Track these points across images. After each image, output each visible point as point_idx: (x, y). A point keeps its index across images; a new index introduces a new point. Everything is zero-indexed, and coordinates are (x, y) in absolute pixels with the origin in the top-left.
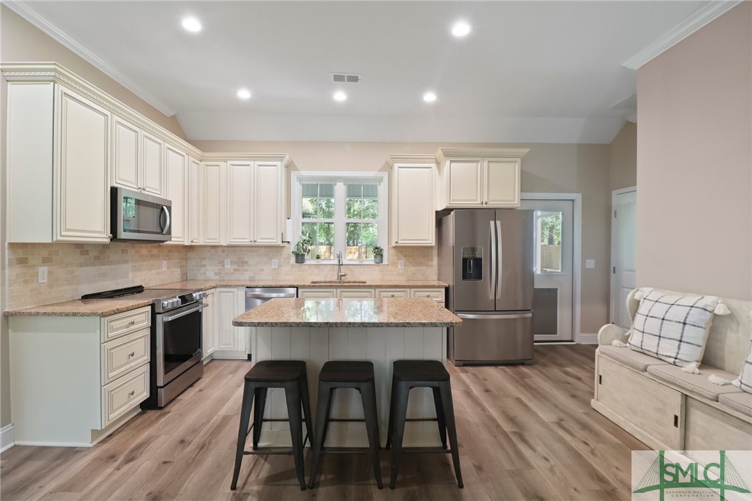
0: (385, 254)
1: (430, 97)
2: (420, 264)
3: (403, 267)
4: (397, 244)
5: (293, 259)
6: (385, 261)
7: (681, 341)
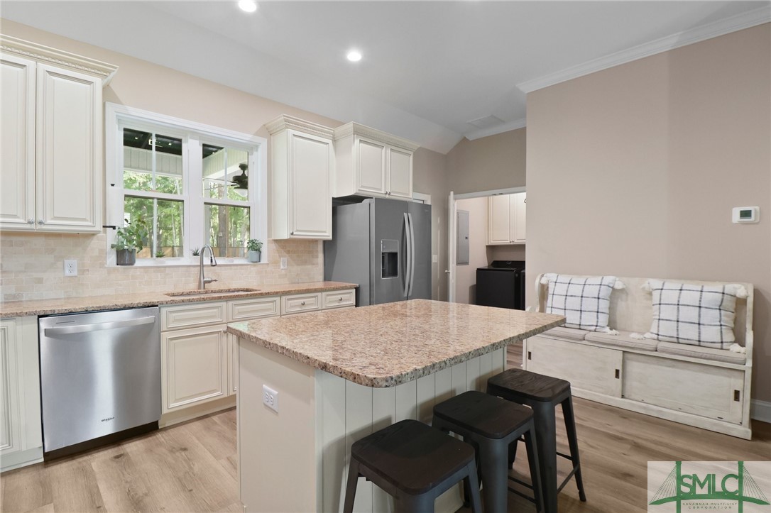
0: (264, 249)
1: (354, 56)
2: (305, 263)
3: (286, 267)
4: (292, 237)
5: (112, 259)
6: (264, 260)
7: (598, 312)
